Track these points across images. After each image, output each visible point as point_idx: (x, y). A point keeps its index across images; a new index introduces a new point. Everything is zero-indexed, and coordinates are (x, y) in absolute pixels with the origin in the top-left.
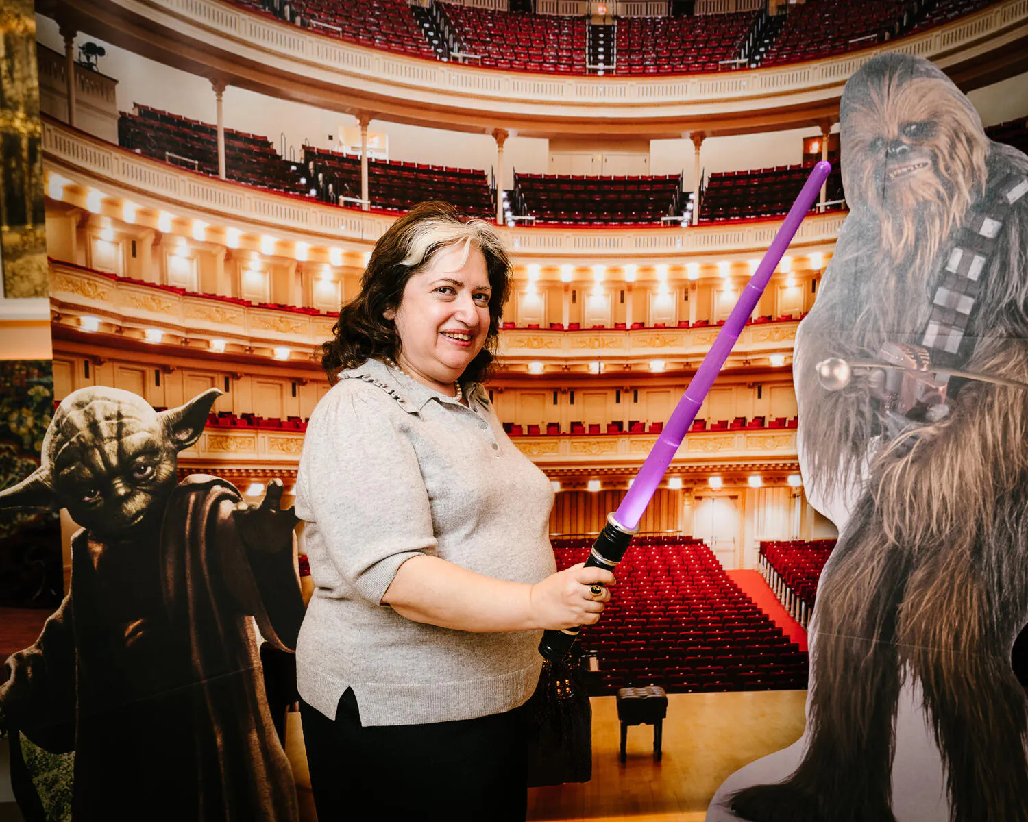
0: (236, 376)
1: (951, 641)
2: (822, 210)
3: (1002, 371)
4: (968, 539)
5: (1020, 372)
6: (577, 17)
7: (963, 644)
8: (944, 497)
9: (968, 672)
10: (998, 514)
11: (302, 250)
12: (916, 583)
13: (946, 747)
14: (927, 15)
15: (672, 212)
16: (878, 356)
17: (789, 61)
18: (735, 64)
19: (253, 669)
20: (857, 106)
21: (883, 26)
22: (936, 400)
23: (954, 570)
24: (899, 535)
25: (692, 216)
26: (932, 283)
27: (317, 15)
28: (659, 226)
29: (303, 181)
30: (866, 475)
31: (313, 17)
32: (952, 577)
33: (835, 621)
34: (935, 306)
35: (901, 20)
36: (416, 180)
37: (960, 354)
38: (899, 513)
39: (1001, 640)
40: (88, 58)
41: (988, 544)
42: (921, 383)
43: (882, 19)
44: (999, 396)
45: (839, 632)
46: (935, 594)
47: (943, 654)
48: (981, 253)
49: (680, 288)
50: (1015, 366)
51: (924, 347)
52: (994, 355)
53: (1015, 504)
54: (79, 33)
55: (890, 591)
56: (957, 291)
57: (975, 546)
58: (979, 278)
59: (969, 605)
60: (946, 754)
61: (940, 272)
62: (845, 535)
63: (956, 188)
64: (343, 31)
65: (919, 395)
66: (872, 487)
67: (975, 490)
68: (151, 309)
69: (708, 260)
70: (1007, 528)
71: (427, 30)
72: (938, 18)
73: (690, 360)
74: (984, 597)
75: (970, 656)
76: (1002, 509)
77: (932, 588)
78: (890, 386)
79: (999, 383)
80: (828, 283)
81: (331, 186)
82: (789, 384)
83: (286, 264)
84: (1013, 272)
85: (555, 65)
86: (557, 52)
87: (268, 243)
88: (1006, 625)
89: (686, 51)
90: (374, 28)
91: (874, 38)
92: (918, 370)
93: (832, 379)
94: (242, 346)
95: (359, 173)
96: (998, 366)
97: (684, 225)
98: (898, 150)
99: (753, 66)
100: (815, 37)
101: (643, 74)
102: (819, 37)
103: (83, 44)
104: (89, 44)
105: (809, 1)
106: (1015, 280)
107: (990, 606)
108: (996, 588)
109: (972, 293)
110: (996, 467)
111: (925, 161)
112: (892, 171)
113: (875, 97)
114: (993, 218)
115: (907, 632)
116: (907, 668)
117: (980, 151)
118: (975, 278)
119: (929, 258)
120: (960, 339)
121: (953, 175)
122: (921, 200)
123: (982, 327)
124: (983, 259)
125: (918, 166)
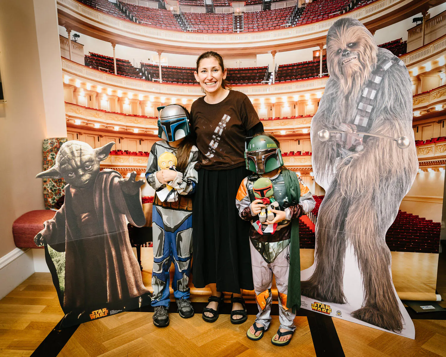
0: (122, 138)
1: (364, 232)
2: (321, 77)
3: (382, 132)
4: (370, 194)
5: (388, 133)
6: (230, 14)
7: (368, 233)
8: (361, 179)
10: (381, 185)
11: (141, 97)
12: (352, 210)
13: (362, 270)
14: (360, 3)
15: (265, 79)
16: (339, 128)
17: (306, 24)
18: (287, 26)
19: (125, 232)
20: (332, 38)
21: (342, 8)
22: (359, 144)
23: (365, 206)
24: (346, 193)
25: (272, 81)
26: (358, 101)
28: (261, 85)
29: (141, 74)
30: (335, 172)
31: (142, 20)
32: (364, 208)
33: (324, 224)
34: (359, 109)
35: (349, 6)
36: (177, 72)
37: (367, 127)
38: (346, 185)
39: (382, 232)
40: (75, 38)
41: (377, 196)
42: (353, 138)
43: (342, 6)
44: (381, 142)
45: (326, 228)
46: (359, 214)
47: (361, 236)
48: (375, 89)
49: (269, 106)
50: (387, 131)
51: (354, 124)
52: (380, 126)
53: (387, 181)
54: (72, 31)
55: (343, 214)
56: (366, 104)
57: (373, 197)
58: (374, 98)
59: (370, 218)
60: (362, 272)
61: (361, 97)
62: (328, 193)
63: (366, 66)
64: (152, 24)
65: (353, 142)
66: (337, 176)
67: (373, 177)
68: (96, 117)
69: (279, 96)
70: (384, 191)
71: (179, 22)
72: (364, 4)
73: (273, 131)
74: (376, 216)
75: (371, 237)
76: (382, 183)
77: (357, 212)
78: (343, 139)
79: (381, 137)
80: (322, 103)
81: (149, 75)
82: (309, 140)
83: (136, 101)
84: (386, 95)
85: (222, 30)
86: (223, 26)
87: (130, 95)
88: (383, 226)
89: (268, 22)
90: (162, 22)
91: (339, 13)
92: (353, 133)
93: (323, 137)
94: (124, 128)
95: (158, 70)
96: (380, 131)
97: (269, 84)
98: (346, 53)
99: (293, 26)
100: (316, 14)
101: (253, 31)
102: (318, 14)
103: (73, 34)
104: (75, 34)
105: (313, 1)
106: (387, 99)
107: (378, 219)
108: (380, 213)
109: (372, 104)
110: (380, 168)
111: (355, 56)
112: (344, 61)
113: (338, 34)
114: (378, 76)
115: (348, 228)
116: (349, 241)
117: (374, 51)
118: (372, 99)
119: (357, 92)
120: (367, 121)
121: (365, 61)
122: (354, 71)
123: (375, 116)
124: (375, 91)
125: (353, 58)
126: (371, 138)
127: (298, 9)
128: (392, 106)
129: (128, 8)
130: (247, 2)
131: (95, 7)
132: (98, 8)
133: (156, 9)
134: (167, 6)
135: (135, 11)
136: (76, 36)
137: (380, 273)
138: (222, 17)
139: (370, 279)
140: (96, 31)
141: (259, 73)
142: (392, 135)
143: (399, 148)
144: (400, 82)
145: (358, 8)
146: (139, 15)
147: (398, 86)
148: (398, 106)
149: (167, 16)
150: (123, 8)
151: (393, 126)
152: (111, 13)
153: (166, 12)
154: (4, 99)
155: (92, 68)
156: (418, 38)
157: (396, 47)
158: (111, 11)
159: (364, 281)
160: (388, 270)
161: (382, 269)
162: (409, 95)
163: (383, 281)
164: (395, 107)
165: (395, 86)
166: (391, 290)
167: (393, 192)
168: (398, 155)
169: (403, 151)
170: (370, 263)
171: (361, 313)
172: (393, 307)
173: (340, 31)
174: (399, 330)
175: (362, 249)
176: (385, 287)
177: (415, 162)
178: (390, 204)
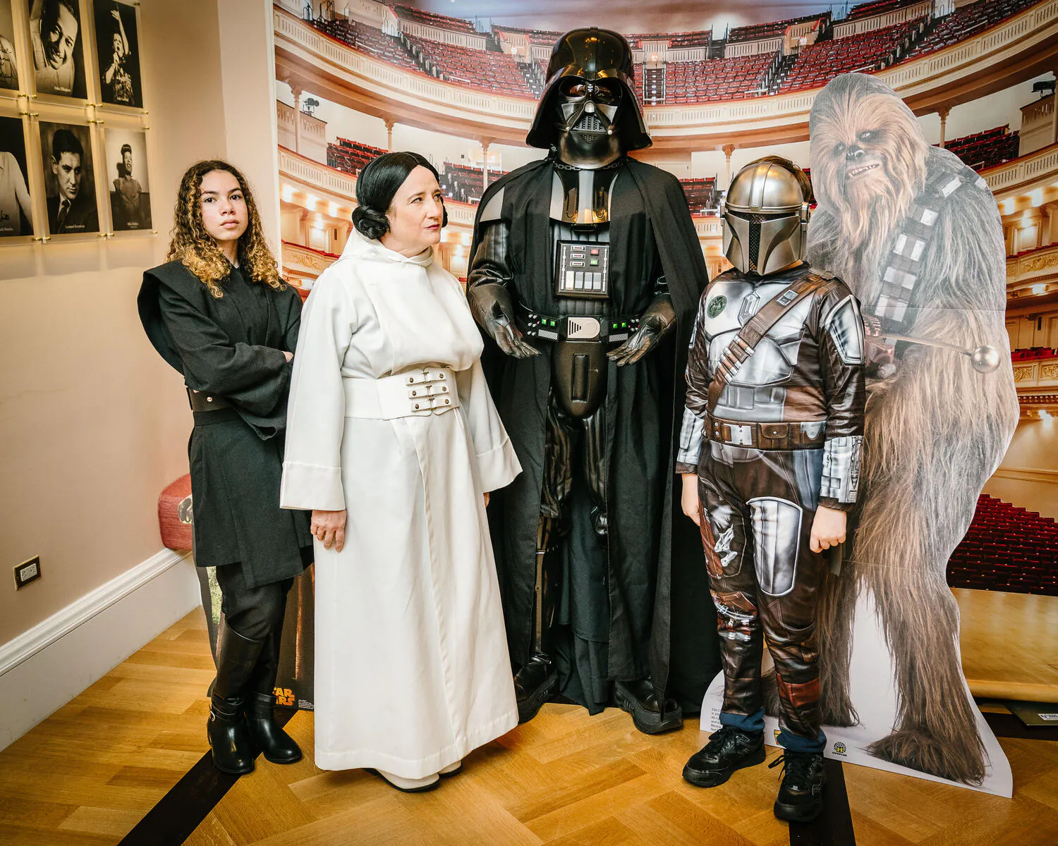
1: (898, 560)
3: (938, 336)
4: (912, 475)
5: (953, 337)
7: (907, 562)
8: (892, 440)
9: (911, 585)
10: (935, 454)
12: (869, 511)
13: (893, 645)
14: (917, 48)
15: (708, 206)
17: (800, 89)
18: (757, 93)
20: (822, 118)
21: (879, 58)
22: (886, 360)
23: (900, 501)
26: (883, 264)
27: (454, 72)
28: (698, 217)
31: (451, 73)
32: (898, 506)
35: (894, 53)
37: (905, 322)
39: (938, 558)
40: (309, 108)
41: (927, 480)
42: (873, 346)
43: (879, 53)
44: (936, 357)
47: (892, 570)
48: (923, 239)
49: (715, 263)
50: (949, 332)
51: (877, 317)
52: (933, 322)
53: (949, 446)
54: (303, 92)
56: (902, 270)
57: (917, 481)
58: (920, 260)
59: (912, 529)
60: (894, 652)
61: (889, 254)
63: (902, 185)
64: (472, 82)
65: (872, 356)
67: (917, 435)
70: (942, 466)
71: (528, 79)
72: (926, 50)
74: (924, 523)
75: (913, 572)
76: (938, 450)
77: (883, 515)
79: (935, 346)
81: (463, 190)
84: (947, 254)
88: (941, 546)
89: (719, 85)
90: (492, 79)
91: (872, 68)
92: (871, 336)
95: (481, 180)
96: (934, 332)
98: (856, 154)
99: (772, 94)
100: (822, 69)
101: (686, 103)
102: (826, 69)
103: (306, 99)
104: (309, 99)
105: (815, 42)
106: (949, 260)
107: (929, 530)
108: (933, 516)
109: (914, 271)
110: (933, 415)
111: (876, 162)
112: (851, 171)
113: (837, 110)
114: (931, 209)
115: (862, 552)
116: (863, 581)
117: (920, 152)
118: (917, 260)
119: (880, 243)
120: (904, 309)
121: (899, 174)
122: (874, 195)
123: (922, 300)
124: (923, 243)
125: (872, 166)
126: (912, 348)
127: (784, 58)
128: (961, 278)
129: (423, 48)
130: (673, 41)
131: (355, 45)
132: (359, 47)
133: (480, 52)
134: (504, 45)
135: (438, 55)
136: (311, 102)
137: (933, 651)
139: (912, 667)
140: (353, 93)
141: (695, 191)
142: (960, 342)
143: (977, 370)
144: (980, 226)
145: (915, 58)
146: (445, 63)
147: (973, 233)
148: (973, 277)
149: (503, 67)
150: (411, 47)
151: (963, 321)
152: (386, 56)
153: (502, 59)
154: (151, 228)
155: (341, 171)
156: (1043, 126)
157: (995, 143)
158: (386, 53)
159: (898, 673)
160: (953, 644)
161: (938, 643)
162: (997, 254)
163: (942, 672)
164: (967, 280)
165: (967, 233)
166: (960, 689)
167: (962, 469)
168: (973, 386)
169: (984, 376)
170: (911, 630)
171: (891, 746)
172: (963, 727)
173: (842, 103)
174: (977, 779)
175: (892, 599)
176: (946, 684)
177: (1012, 404)
178: (956, 496)
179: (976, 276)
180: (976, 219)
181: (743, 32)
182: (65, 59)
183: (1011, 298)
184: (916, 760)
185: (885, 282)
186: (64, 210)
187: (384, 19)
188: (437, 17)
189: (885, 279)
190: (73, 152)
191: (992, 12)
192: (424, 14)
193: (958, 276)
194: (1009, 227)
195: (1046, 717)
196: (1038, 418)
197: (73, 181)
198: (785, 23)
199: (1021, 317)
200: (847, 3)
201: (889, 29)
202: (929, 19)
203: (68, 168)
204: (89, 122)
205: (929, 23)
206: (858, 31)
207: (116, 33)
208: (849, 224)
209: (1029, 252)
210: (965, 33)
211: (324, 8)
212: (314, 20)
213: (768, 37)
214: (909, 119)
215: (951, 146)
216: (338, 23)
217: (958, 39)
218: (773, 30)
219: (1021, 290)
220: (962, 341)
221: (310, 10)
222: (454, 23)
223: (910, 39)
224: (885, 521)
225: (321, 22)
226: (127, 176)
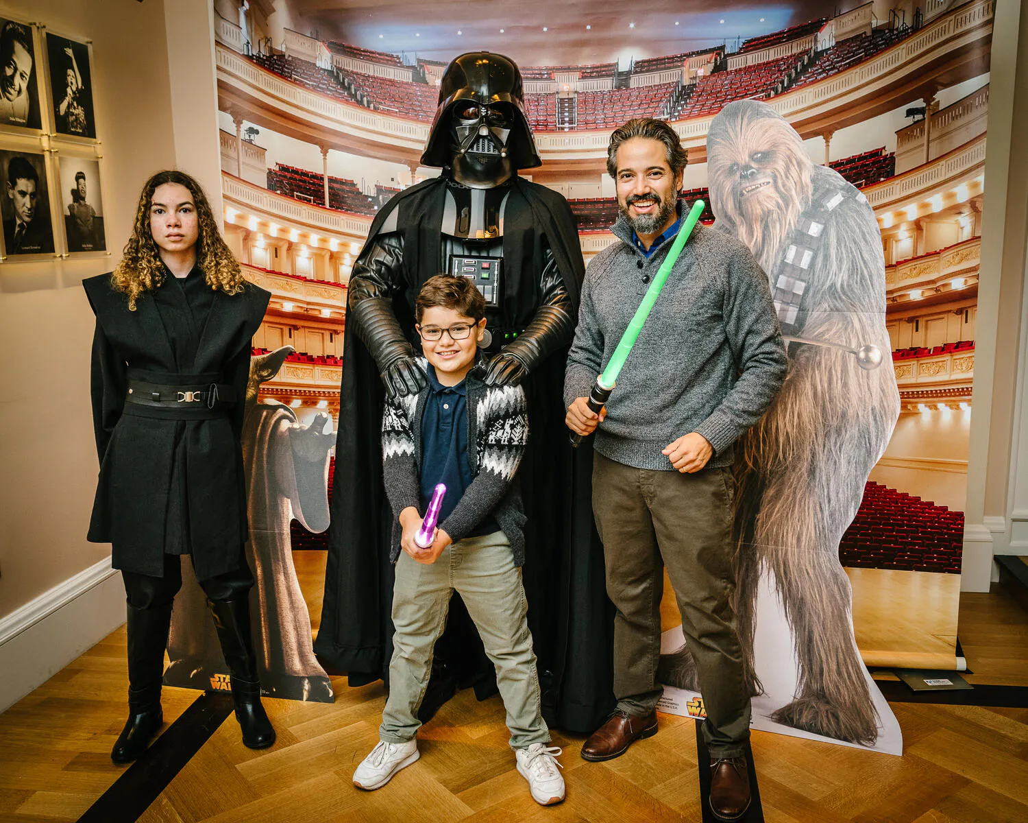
0: (336, 332)
1: (794, 541)
3: (826, 337)
4: (806, 464)
5: (840, 337)
6: (550, 94)
7: (803, 544)
8: (788, 433)
9: (807, 564)
10: (826, 445)
12: (769, 498)
13: (793, 621)
14: (802, 78)
17: (699, 116)
19: (283, 534)
20: (718, 140)
21: (769, 87)
23: (796, 487)
24: (756, 463)
26: (775, 272)
27: (383, 102)
31: (381, 103)
32: (795, 492)
35: (782, 82)
37: (796, 325)
38: (756, 446)
39: (831, 539)
40: (250, 136)
41: (820, 467)
43: (768, 83)
44: (825, 355)
47: (790, 551)
48: (810, 249)
50: (836, 332)
52: (822, 324)
53: (838, 436)
54: (244, 121)
55: (750, 506)
56: (793, 277)
57: (811, 469)
58: (809, 267)
59: (807, 513)
60: (793, 626)
61: (781, 263)
63: (791, 200)
64: (399, 112)
67: (810, 427)
68: (286, 290)
70: (833, 456)
72: (811, 79)
74: (818, 508)
75: (809, 552)
76: (829, 440)
77: (781, 502)
79: (825, 346)
84: (833, 261)
86: (537, 117)
87: (354, 248)
88: (833, 529)
89: (625, 112)
90: (418, 108)
91: (763, 96)
94: (340, 313)
96: (823, 334)
98: (749, 172)
99: (674, 120)
100: (718, 97)
101: (595, 129)
102: (721, 97)
103: (246, 128)
104: (250, 128)
105: (712, 72)
107: (822, 513)
108: (826, 501)
109: (804, 279)
110: (824, 409)
111: (767, 180)
112: (744, 189)
113: (732, 134)
114: (816, 222)
115: (762, 536)
116: (764, 562)
117: (807, 172)
118: (805, 267)
119: (772, 254)
120: (795, 313)
121: (788, 190)
122: (767, 210)
123: (811, 304)
124: (811, 253)
125: (764, 184)
126: (804, 348)
127: (683, 87)
128: (845, 283)
129: (355, 80)
130: (583, 73)
131: (291, 77)
132: (295, 79)
133: (407, 84)
134: (429, 78)
135: (368, 86)
136: (252, 131)
137: (829, 624)
138: (535, 101)
139: (810, 640)
140: (290, 122)
141: (606, 209)
142: (846, 341)
143: (862, 367)
144: (861, 237)
145: (802, 87)
146: (375, 94)
147: (856, 243)
148: (857, 283)
149: (429, 97)
150: (344, 79)
151: (848, 323)
152: (320, 88)
153: (427, 89)
154: (105, 250)
155: (281, 194)
156: (916, 148)
157: (874, 163)
158: (321, 85)
159: (798, 645)
160: (846, 618)
161: (833, 616)
162: (877, 262)
163: (837, 642)
164: (851, 285)
165: (849, 243)
166: (854, 658)
167: (851, 457)
168: (859, 381)
169: (868, 373)
170: (808, 605)
171: (793, 711)
172: (857, 693)
173: (735, 126)
174: (871, 740)
175: (791, 578)
176: (841, 654)
177: (894, 397)
178: (846, 482)
179: (859, 281)
180: (858, 231)
181: (646, 64)
182: (20, 92)
183: (891, 303)
184: (815, 725)
185: (777, 289)
186: (20, 232)
187: (317, 54)
188: (367, 52)
189: (778, 285)
190: (28, 178)
191: (867, 46)
192: (355, 49)
193: (843, 282)
194: (887, 239)
195: (932, 683)
196: (916, 411)
197: (28, 205)
198: (684, 56)
199: (900, 320)
200: (739, 38)
201: (777, 60)
202: (812, 52)
203: (23, 194)
204: (44, 151)
205: (812, 55)
206: (750, 63)
207: (70, 69)
208: (744, 236)
209: (906, 261)
210: (845, 64)
211: (262, 44)
212: (253, 55)
213: (669, 68)
214: (796, 141)
215: (835, 165)
216: (275, 57)
217: (839, 70)
218: (673, 62)
219: (900, 296)
220: (848, 341)
221: (250, 47)
222: (381, 57)
223: (796, 70)
224: (783, 506)
225: (259, 57)
226: (81, 202)
